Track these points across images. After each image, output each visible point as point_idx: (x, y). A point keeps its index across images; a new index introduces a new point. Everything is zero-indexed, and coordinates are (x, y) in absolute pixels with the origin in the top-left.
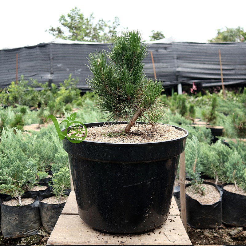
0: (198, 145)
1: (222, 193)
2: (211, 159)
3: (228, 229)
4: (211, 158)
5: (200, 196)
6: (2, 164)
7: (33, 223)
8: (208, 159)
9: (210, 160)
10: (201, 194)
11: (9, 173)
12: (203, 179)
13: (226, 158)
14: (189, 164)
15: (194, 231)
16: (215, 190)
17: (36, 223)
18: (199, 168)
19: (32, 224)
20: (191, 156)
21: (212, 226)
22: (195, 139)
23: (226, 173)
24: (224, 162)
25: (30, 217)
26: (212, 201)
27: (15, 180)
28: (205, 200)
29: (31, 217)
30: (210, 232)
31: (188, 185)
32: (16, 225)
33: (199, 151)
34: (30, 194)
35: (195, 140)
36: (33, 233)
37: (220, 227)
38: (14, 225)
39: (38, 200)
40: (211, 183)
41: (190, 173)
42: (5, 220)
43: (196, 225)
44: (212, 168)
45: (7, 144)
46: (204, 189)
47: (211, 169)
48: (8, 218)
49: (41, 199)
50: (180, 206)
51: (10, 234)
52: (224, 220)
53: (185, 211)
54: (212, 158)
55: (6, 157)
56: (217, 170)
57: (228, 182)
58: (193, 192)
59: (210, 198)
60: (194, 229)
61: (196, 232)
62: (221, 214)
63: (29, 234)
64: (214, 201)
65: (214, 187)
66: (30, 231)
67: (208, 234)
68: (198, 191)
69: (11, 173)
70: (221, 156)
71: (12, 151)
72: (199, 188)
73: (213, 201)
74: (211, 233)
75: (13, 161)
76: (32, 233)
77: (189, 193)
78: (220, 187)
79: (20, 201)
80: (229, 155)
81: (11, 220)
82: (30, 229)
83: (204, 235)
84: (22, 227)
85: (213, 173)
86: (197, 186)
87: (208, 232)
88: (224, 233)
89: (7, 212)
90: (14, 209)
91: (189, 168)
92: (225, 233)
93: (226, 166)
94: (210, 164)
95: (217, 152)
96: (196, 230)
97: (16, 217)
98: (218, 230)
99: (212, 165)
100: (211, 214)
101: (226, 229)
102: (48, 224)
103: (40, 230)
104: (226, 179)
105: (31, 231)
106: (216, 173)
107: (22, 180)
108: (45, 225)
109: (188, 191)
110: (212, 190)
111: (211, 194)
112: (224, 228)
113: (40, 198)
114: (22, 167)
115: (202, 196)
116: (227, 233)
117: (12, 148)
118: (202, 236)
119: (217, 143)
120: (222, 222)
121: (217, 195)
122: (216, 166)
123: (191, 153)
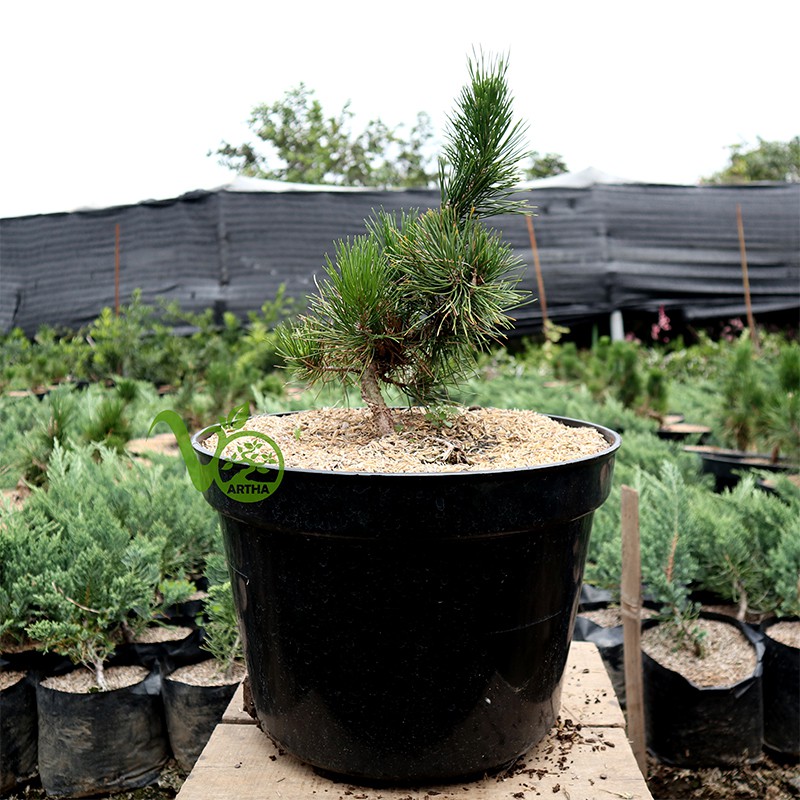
0: (680, 492)
1: (761, 648)
2: (723, 538)
3: (785, 770)
4: (723, 535)
5: (688, 660)
6: (46, 555)
7: (142, 749)
8: (714, 537)
9: (720, 541)
10: (693, 651)
11: (67, 584)
12: (698, 605)
13: (772, 534)
14: (654, 554)
15: (671, 776)
16: (740, 641)
17: (152, 748)
18: (687, 566)
19: (136, 750)
20: (660, 527)
21: (731, 759)
22: (670, 474)
23: (775, 583)
24: (765, 549)
25: (131, 726)
26: (731, 675)
27: (85, 608)
28: (707, 674)
29: (134, 727)
30: (724, 780)
31: (649, 624)
32: (85, 755)
33: (683, 512)
34: (135, 651)
35: (672, 478)
36: (142, 781)
37: (754, 761)
38: (78, 754)
39: (158, 673)
40: (725, 616)
41: (657, 585)
42: (49, 737)
43: (679, 755)
44: (728, 567)
45: (66, 492)
46: (701, 635)
47: (722, 569)
48: (57, 731)
49: (169, 669)
50: (624, 692)
51: (65, 784)
52: (769, 739)
53: (639, 709)
54: (728, 534)
55: (59, 533)
56: (743, 575)
57: (780, 614)
58: (665, 646)
59: (724, 667)
60: (669, 769)
61: (676, 778)
62: (757, 721)
63: (128, 785)
64: (738, 675)
65: (734, 629)
66: (130, 775)
67: (716, 787)
68: (684, 644)
69: (72, 584)
70: (756, 530)
71: (81, 514)
72: (686, 633)
73: (735, 676)
74: (729, 782)
75: (82, 545)
76: (138, 782)
77: (652, 651)
78: (756, 628)
79: (100, 675)
80: (782, 525)
81: (68, 737)
82: (130, 769)
83: (704, 789)
84: (104, 760)
85: (730, 584)
86: (680, 628)
87: (716, 778)
88: (769, 781)
89: (54, 713)
90: (79, 704)
91: (652, 568)
92: (773, 783)
93: (774, 560)
94: (720, 555)
95: (740, 516)
96: (678, 771)
97: (84, 728)
100: (726, 721)
101: (776, 768)
102: (190, 751)
103: (165, 772)
104: (774, 605)
105: (134, 773)
106: (739, 583)
107: (107, 608)
108: (180, 754)
109: (651, 643)
110: (729, 638)
111: (725, 651)
112: (770, 764)
113: (164, 668)
114: (109, 566)
115: (696, 660)
116: (782, 782)
117: (80, 504)
118: (698, 793)
119: (742, 487)
120: (764, 745)
121: (745, 657)
122: (739, 561)
123: (659, 518)
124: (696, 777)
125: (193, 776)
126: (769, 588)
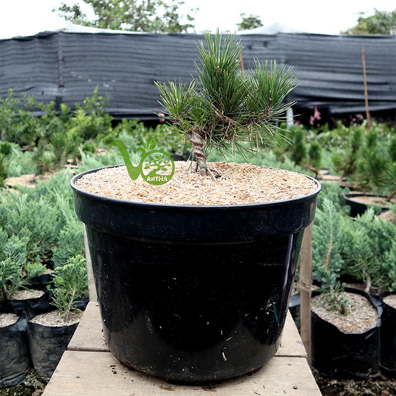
0: (334, 217)
1: (380, 310)
2: (358, 244)
3: (392, 381)
4: (358, 242)
5: (337, 316)
7: (15, 363)
8: (353, 244)
9: (356, 246)
10: (340, 311)
12: (344, 284)
13: (386, 243)
14: (318, 253)
15: (326, 383)
16: (367, 305)
17: (21, 362)
18: (338, 261)
19: (12, 363)
20: (322, 237)
21: (361, 374)
22: (328, 206)
23: (388, 271)
24: (382, 251)
25: (9, 350)
26: (363, 326)
29: (11, 350)
30: (357, 387)
31: (315, 294)
33: (336, 229)
34: (11, 305)
35: (329, 208)
36: (15, 382)
37: (375, 376)
39: (25, 318)
40: (357, 290)
41: (320, 272)
43: (330, 372)
44: (361, 262)
46: (345, 302)
47: (357, 263)
49: (31, 316)
52: (383, 363)
53: (308, 344)
54: (360, 242)
56: (369, 266)
57: (391, 290)
58: (324, 307)
59: (358, 321)
61: (329, 385)
62: (376, 353)
63: (7, 384)
64: (367, 326)
65: (364, 298)
66: (8, 378)
67: (352, 391)
68: (335, 306)
70: (377, 239)
72: (336, 300)
73: (365, 326)
74: (359, 388)
76: (13, 382)
77: (317, 310)
78: (377, 298)
80: (393, 237)
82: (8, 374)
83: (345, 391)
85: (361, 271)
86: (333, 297)
87: (352, 386)
88: (383, 388)
91: (317, 262)
92: (385, 389)
93: (388, 258)
94: (356, 254)
95: (367, 231)
96: (330, 381)
98: (371, 382)
99: (360, 256)
100: (360, 352)
101: (387, 380)
102: (43, 364)
103: (29, 376)
104: (387, 284)
105: (10, 377)
106: (366, 271)
108: (38, 366)
109: (316, 306)
110: (361, 303)
111: (359, 311)
112: (384, 378)
113: (28, 315)
115: (342, 316)
116: (390, 388)
118: (342, 394)
119: (367, 214)
120: (380, 367)
121: (371, 315)
122: (367, 258)
123: (322, 231)
124: (340, 384)
125: (51, 383)
126: (384, 274)
